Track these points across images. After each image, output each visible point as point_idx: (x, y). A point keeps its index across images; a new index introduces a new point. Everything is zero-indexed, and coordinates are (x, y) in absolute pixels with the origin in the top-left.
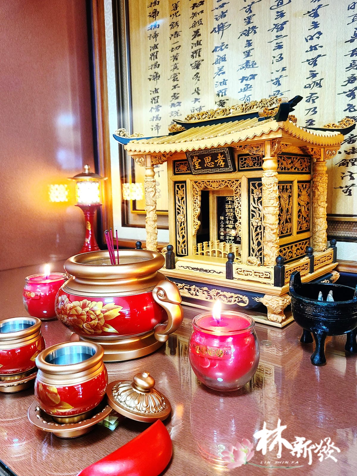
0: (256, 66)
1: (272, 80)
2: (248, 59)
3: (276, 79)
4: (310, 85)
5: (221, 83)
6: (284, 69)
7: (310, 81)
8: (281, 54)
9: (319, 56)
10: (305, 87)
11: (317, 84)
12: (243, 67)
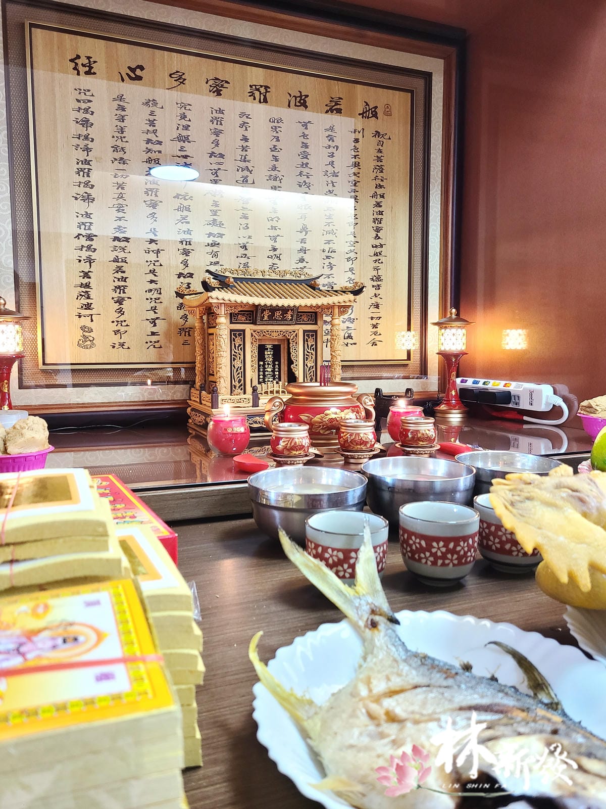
0: (223, 226)
1: (240, 244)
2: (215, 217)
3: (243, 244)
4: (272, 256)
5: (185, 231)
6: (250, 237)
7: (272, 253)
8: (247, 224)
9: (278, 235)
10: (268, 257)
11: (277, 257)
12: (210, 224)
